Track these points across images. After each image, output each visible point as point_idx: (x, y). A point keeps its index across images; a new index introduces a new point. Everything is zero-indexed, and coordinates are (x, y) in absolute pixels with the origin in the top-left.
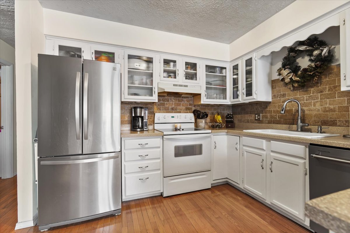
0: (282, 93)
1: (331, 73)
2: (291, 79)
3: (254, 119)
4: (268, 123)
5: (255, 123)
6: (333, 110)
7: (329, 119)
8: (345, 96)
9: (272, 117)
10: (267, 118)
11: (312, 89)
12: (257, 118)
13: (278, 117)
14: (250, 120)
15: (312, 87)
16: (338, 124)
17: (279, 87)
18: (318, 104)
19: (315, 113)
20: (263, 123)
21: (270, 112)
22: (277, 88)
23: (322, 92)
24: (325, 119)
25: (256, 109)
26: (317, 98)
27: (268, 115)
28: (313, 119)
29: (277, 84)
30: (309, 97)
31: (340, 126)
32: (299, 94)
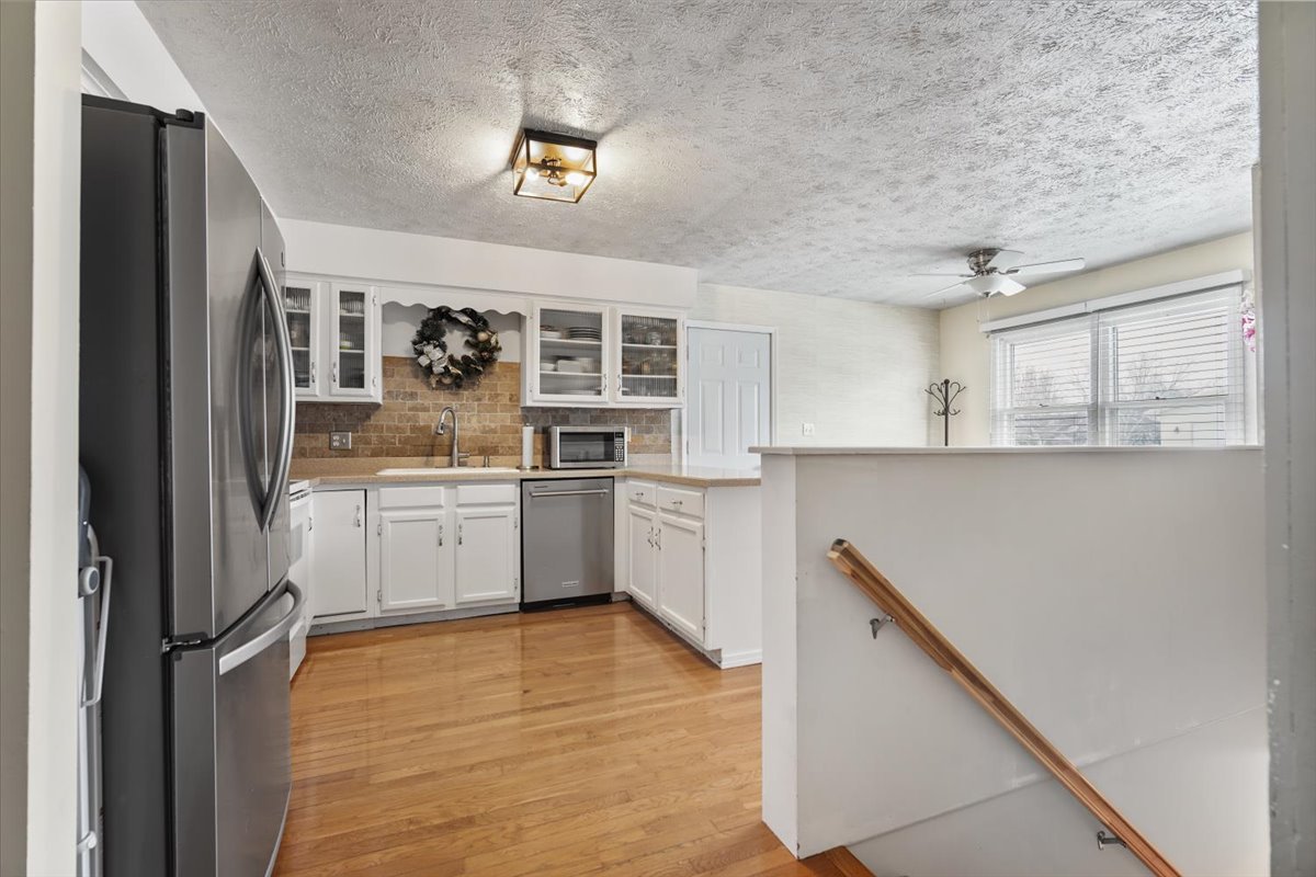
0: (407, 390)
1: (491, 373)
2: (446, 368)
3: (327, 445)
4: (372, 456)
5: (331, 457)
6: (494, 431)
7: (489, 444)
8: (506, 411)
9: (382, 440)
10: (369, 443)
11: (466, 393)
12: (336, 444)
13: (400, 440)
14: (312, 449)
15: (465, 389)
16: (501, 451)
17: (402, 376)
18: (474, 420)
19: (469, 434)
20: (358, 456)
21: (378, 428)
22: (397, 378)
23: (479, 400)
24: (484, 444)
25: (334, 419)
26: (473, 410)
27: (373, 436)
28: (467, 445)
29: (396, 369)
30: (461, 405)
31: (502, 454)
32: (443, 398)
